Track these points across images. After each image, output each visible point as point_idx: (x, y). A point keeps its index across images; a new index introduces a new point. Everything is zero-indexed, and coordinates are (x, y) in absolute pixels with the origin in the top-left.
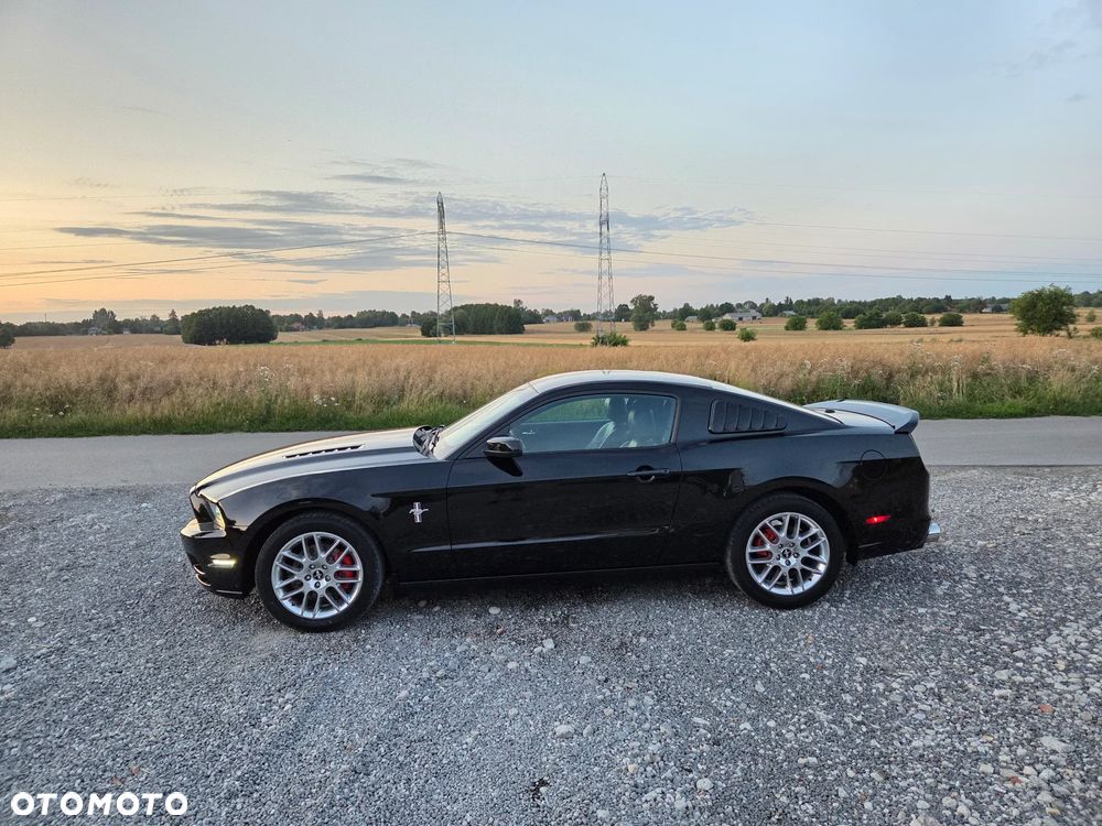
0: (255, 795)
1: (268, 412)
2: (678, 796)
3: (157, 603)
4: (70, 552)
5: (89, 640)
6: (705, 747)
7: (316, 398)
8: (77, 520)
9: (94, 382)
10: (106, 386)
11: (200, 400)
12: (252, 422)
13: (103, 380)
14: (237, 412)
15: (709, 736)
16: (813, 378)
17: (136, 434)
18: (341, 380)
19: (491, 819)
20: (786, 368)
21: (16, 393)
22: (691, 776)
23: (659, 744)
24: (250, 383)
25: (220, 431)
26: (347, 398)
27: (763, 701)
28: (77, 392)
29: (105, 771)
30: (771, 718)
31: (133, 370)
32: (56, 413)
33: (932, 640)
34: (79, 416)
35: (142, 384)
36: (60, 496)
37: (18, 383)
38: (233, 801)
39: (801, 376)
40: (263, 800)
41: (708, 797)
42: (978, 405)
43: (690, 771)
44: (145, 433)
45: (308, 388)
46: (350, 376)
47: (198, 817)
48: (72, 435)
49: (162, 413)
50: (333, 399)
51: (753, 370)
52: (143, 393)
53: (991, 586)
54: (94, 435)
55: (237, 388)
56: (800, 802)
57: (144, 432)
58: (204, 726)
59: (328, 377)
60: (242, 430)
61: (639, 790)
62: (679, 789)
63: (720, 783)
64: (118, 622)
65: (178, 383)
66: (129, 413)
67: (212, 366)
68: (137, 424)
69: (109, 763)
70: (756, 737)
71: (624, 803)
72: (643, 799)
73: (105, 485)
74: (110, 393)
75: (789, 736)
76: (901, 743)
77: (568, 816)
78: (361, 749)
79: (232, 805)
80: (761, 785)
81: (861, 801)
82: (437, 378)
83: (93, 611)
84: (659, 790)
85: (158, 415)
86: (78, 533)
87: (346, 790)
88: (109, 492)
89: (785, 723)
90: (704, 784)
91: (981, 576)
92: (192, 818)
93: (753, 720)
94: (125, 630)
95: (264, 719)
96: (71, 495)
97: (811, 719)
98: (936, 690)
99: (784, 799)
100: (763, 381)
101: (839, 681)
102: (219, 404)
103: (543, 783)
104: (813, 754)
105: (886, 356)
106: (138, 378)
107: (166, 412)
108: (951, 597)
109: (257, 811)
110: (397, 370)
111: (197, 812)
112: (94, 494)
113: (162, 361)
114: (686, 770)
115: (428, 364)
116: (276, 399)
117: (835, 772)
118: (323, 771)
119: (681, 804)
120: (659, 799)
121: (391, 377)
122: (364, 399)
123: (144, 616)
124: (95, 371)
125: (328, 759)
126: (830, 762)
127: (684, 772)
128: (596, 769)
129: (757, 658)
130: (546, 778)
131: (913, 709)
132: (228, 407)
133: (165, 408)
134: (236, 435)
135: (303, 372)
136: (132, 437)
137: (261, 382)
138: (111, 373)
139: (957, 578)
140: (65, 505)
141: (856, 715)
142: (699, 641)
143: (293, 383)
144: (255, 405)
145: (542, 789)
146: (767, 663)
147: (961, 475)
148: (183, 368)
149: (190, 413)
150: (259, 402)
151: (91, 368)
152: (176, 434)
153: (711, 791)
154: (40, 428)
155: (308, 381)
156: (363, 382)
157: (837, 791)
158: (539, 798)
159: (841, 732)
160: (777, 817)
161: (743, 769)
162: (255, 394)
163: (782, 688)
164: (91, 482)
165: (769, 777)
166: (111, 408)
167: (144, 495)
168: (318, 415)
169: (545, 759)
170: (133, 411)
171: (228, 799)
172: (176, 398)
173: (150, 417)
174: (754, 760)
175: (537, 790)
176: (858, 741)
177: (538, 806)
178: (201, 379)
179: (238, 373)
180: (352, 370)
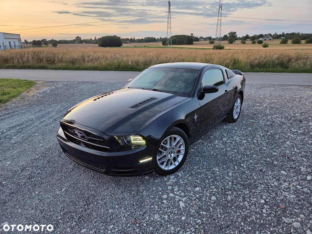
1: (119, 66)
7: (130, 63)
8: (81, 87)
9: (80, 57)
11: (104, 63)
12: (115, 68)
13: (82, 57)
14: (112, 66)
16: (265, 60)
18: (136, 58)
20: (258, 57)
21: (64, 59)
24: (115, 59)
25: (108, 70)
26: (137, 63)
28: (77, 59)
31: (88, 54)
32: (73, 65)
34: (77, 65)
35: (90, 58)
36: (77, 82)
37: (64, 57)
39: (261, 60)
45: (128, 60)
46: (138, 57)
48: (76, 70)
50: (134, 63)
51: (248, 58)
52: (91, 60)
54: (81, 70)
55: (112, 60)
57: (92, 70)
59: (133, 57)
60: (113, 70)
65: (98, 58)
66: (88, 65)
67: (106, 54)
68: (90, 68)
73: (85, 81)
74: (84, 60)
82: (160, 59)
85: (94, 66)
96: (79, 83)
100: (249, 61)
102: (108, 64)
106: (90, 56)
110: (150, 56)
112: (83, 82)
113: (95, 52)
115: (158, 55)
116: (121, 63)
121: (148, 58)
122: (141, 64)
124: (80, 54)
132: (110, 65)
133: (96, 64)
134: (112, 71)
135: (127, 56)
136: (89, 71)
137: (117, 58)
138: (84, 55)
143: (125, 59)
144: (116, 64)
148: (100, 54)
149: (101, 66)
150: (117, 63)
151: (79, 54)
152: (99, 70)
154: (70, 68)
155: (128, 58)
156: (141, 59)
162: (116, 61)
164: (82, 80)
166: (84, 64)
167: (93, 83)
168: (130, 67)
170: (89, 65)
172: (98, 62)
173: (93, 66)
178: (104, 57)
179: (112, 56)
180: (139, 56)
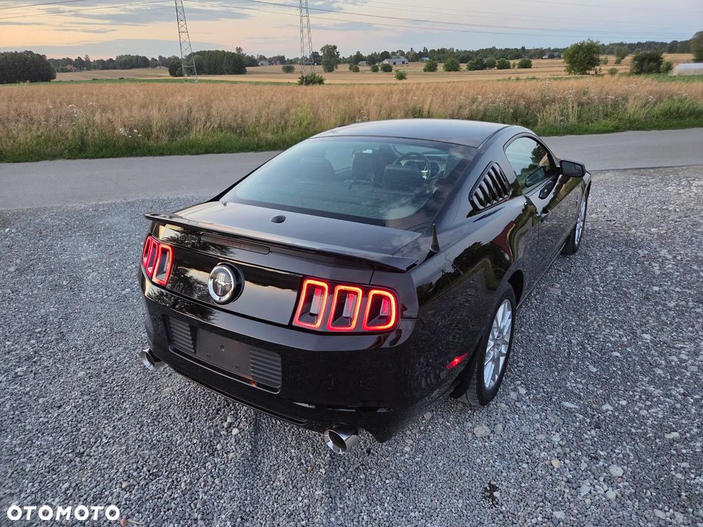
1: (83, 143)
7: (122, 130)
12: (70, 151)
14: (56, 143)
18: (138, 115)
24: (62, 118)
25: (45, 159)
26: (147, 130)
42: (585, 125)
45: (112, 122)
46: (144, 111)
50: (135, 131)
55: (52, 121)
59: (126, 113)
60: (64, 158)
67: (24, 104)
70: (621, 417)
75: (643, 412)
82: (214, 112)
93: (607, 399)
101: (644, 358)
102: (39, 137)
105: (525, 92)
110: (180, 106)
115: (204, 101)
116: (87, 132)
121: (177, 112)
122: (160, 130)
132: (48, 139)
134: (60, 162)
135: (104, 109)
137: (71, 118)
143: (98, 118)
144: (70, 137)
150: (73, 134)
152: (9, 162)
155: (110, 116)
156: (157, 117)
162: (67, 127)
163: (608, 367)
168: (125, 144)
178: (18, 115)
179: (48, 110)
180: (143, 106)
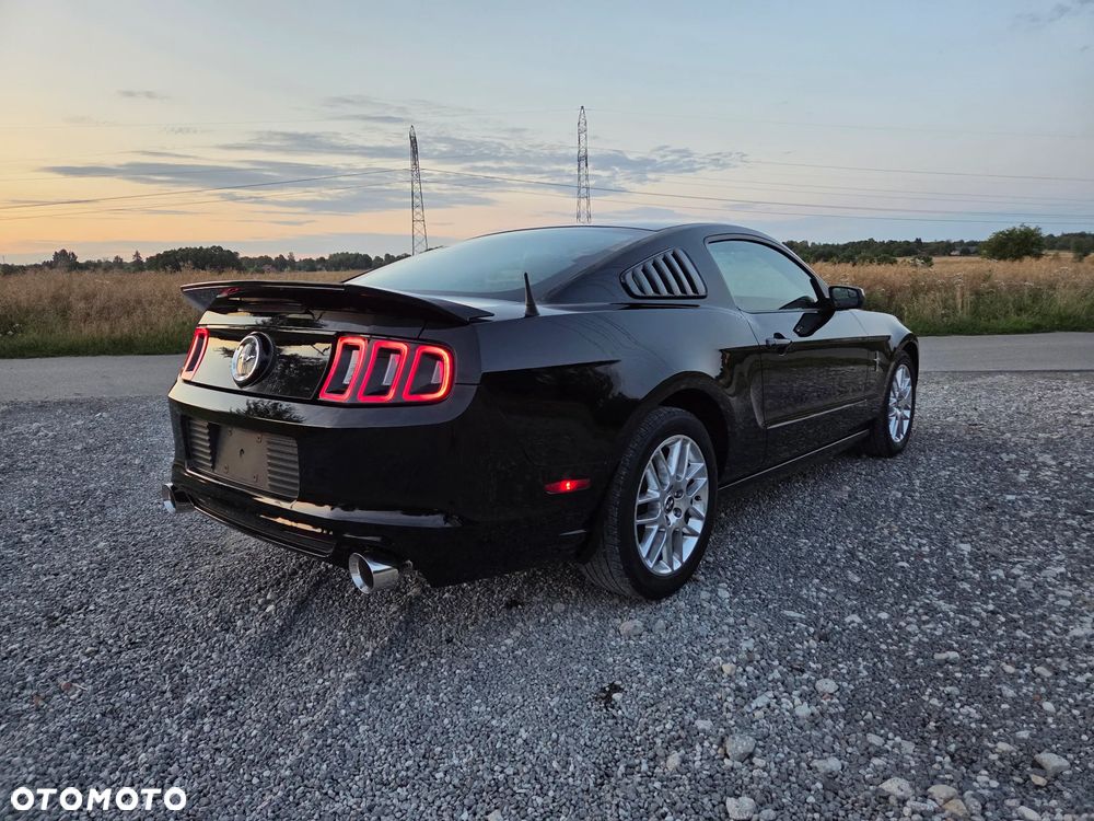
0: (229, 713)
2: (797, 701)
3: (107, 503)
4: (7, 456)
5: (20, 540)
6: (813, 643)
8: (21, 428)
9: (46, 301)
10: (59, 306)
13: (56, 299)
15: (812, 630)
17: (94, 354)
19: (554, 736)
22: (805, 676)
23: (752, 640)
27: (861, 592)
28: (28, 312)
29: (23, 688)
30: (881, 609)
31: (89, 289)
32: (5, 332)
33: (1037, 524)
34: (31, 336)
35: (98, 304)
38: (199, 721)
40: (241, 719)
41: (835, 701)
42: (983, 322)
43: (803, 671)
44: (104, 354)
47: (150, 742)
48: (22, 356)
49: (122, 332)
52: (100, 312)
53: (1075, 472)
54: (47, 356)
56: (958, 705)
58: (161, 632)
61: (745, 695)
62: (795, 693)
63: (845, 684)
64: (57, 522)
65: (139, 302)
66: (85, 333)
68: (94, 345)
69: (30, 678)
70: (870, 631)
71: (728, 710)
72: (753, 706)
73: (55, 398)
74: (64, 313)
75: (913, 628)
76: (1055, 633)
77: (658, 729)
78: (369, 654)
79: (197, 727)
80: (898, 686)
81: (1036, 701)
83: (28, 512)
84: (770, 694)
85: (117, 334)
86: (20, 439)
87: (353, 703)
88: (60, 404)
89: (901, 615)
90: (827, 685)
91: (1061, 464)
92: (141, 744)
93: (859, 611)
94: (65, 531)
95: (239, 623)
96: (16, 407)
97: (931, 610)
98: (1069, 575)
99: (935, 701)
101: (947, 571)
102: (184, 324)
103: (615, 688)
104: (951, 648)
106: (94, 297)
107: (126, 330)
108: (1037, 484)
109: (232, 733)
111: (148, 737)
112: (42, 407)
114: (797, 669)
117: (988, 668)
118: (320, 681)
119: (804, 710)
120: (773, 704)
123: (92, 516)
125: (327, 667)
126: (976, 657)
127: (796, 673)
128: (680, 670)
129: (838, 547)
130: (618, 683)
131: (1051, 595)
133: (125, 327)
136: (89, 358)
138: (64, 292)
139: (1035, 466)
140: (9, 417)
141: (986, 603)
142: (764, 531)
145: (617, 696)
146: (852, 554)
147: (989, 380)
152: (140, 354)
153: (837, 694)
157: (999, 689)
158: (613, 707)
159: (976, 623)
160: (932, 724)
161: (866, 667)
163: (881, 578)
164: (40, 396)
165: (904, 676)
166: (66, 327)
167: (97, 406)
169: (611, 660)
170: (89, 331)
171: (192, 719)
172: (138, 316)
173: (109, 337)
174: (877, 656)
175: (608, 699)
176: (1000, 632)
177: (614, 717)
178: (164, 296)
